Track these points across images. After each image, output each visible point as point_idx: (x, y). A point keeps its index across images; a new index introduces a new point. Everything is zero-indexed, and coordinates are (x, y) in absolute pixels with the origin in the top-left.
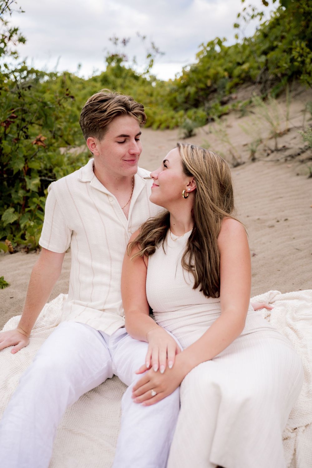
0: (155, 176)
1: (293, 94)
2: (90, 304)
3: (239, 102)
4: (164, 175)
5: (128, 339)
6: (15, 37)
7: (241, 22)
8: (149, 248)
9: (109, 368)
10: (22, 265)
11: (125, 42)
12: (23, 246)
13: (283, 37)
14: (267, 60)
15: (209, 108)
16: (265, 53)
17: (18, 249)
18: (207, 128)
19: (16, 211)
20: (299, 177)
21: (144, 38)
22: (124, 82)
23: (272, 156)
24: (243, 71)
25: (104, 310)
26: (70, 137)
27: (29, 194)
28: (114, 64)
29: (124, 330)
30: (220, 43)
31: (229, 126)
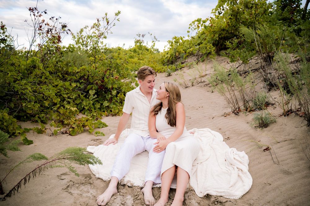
0: (158, 91)
1: (208, 61)
2: (139, 129)
3: (188, 63)
4: (160, 91)
5: (150, 139)
6: (102, 36)
7: (190, 30)
8: (156, 112)
9: (144, 148)
10: (111, 120)
11: (143, 36)
12: (110, 114)
13: (205, 39)
14: (199, 47)
15: (177, 65)
16: (199, 44)
17: (109, 115)
18: (176, 73)
19: (108, 102)
20: (208, 92)
21: (151, 34)
22: (143, 52)
23: (199, 84)
24: (190, 51)
25: (143, 131)
26: (126, 76)
27: (113, 96)
28: (138, 44)
29: (149, 136)
30: (182, 39)
31: (184, 72)
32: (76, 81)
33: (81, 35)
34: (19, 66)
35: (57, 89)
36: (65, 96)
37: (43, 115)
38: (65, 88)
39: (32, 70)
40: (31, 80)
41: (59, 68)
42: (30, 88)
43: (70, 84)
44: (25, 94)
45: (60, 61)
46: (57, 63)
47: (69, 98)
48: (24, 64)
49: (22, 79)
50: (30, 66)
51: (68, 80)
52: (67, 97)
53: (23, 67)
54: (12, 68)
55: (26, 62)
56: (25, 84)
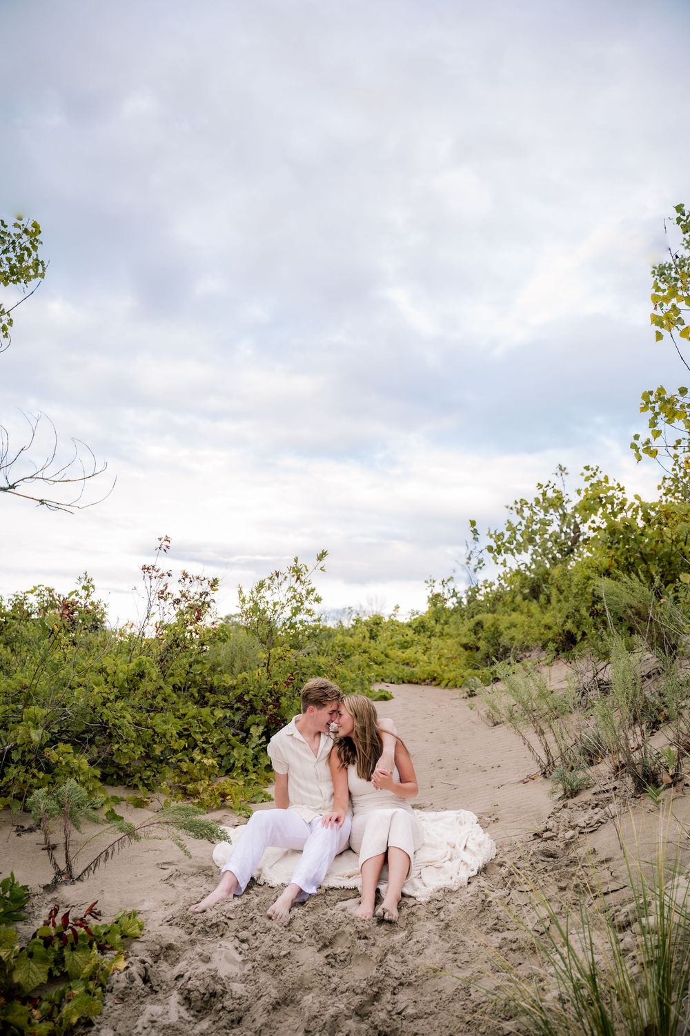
32: (227, 706)
33: (260, 595)
34: (115, 673)
35: (184, 723)
36: (199, 737)
37: (149, 773)
38: (200, 720)
39: (137, 681)
40: (135, 702)
41: (198, 677)
42: (128, 717)
43: (212, 713)
44: (120, 728)
45: (198, 662)
46: (190, 666)
47: (205, 741)
48: (124, 668)
49: (117, 698)
50: (134, 674)
51: (210, 703)
52: (202, 740)
53: (121, 675)
54: (101, 678)
55: (128, 666)
56: (122, 708)
